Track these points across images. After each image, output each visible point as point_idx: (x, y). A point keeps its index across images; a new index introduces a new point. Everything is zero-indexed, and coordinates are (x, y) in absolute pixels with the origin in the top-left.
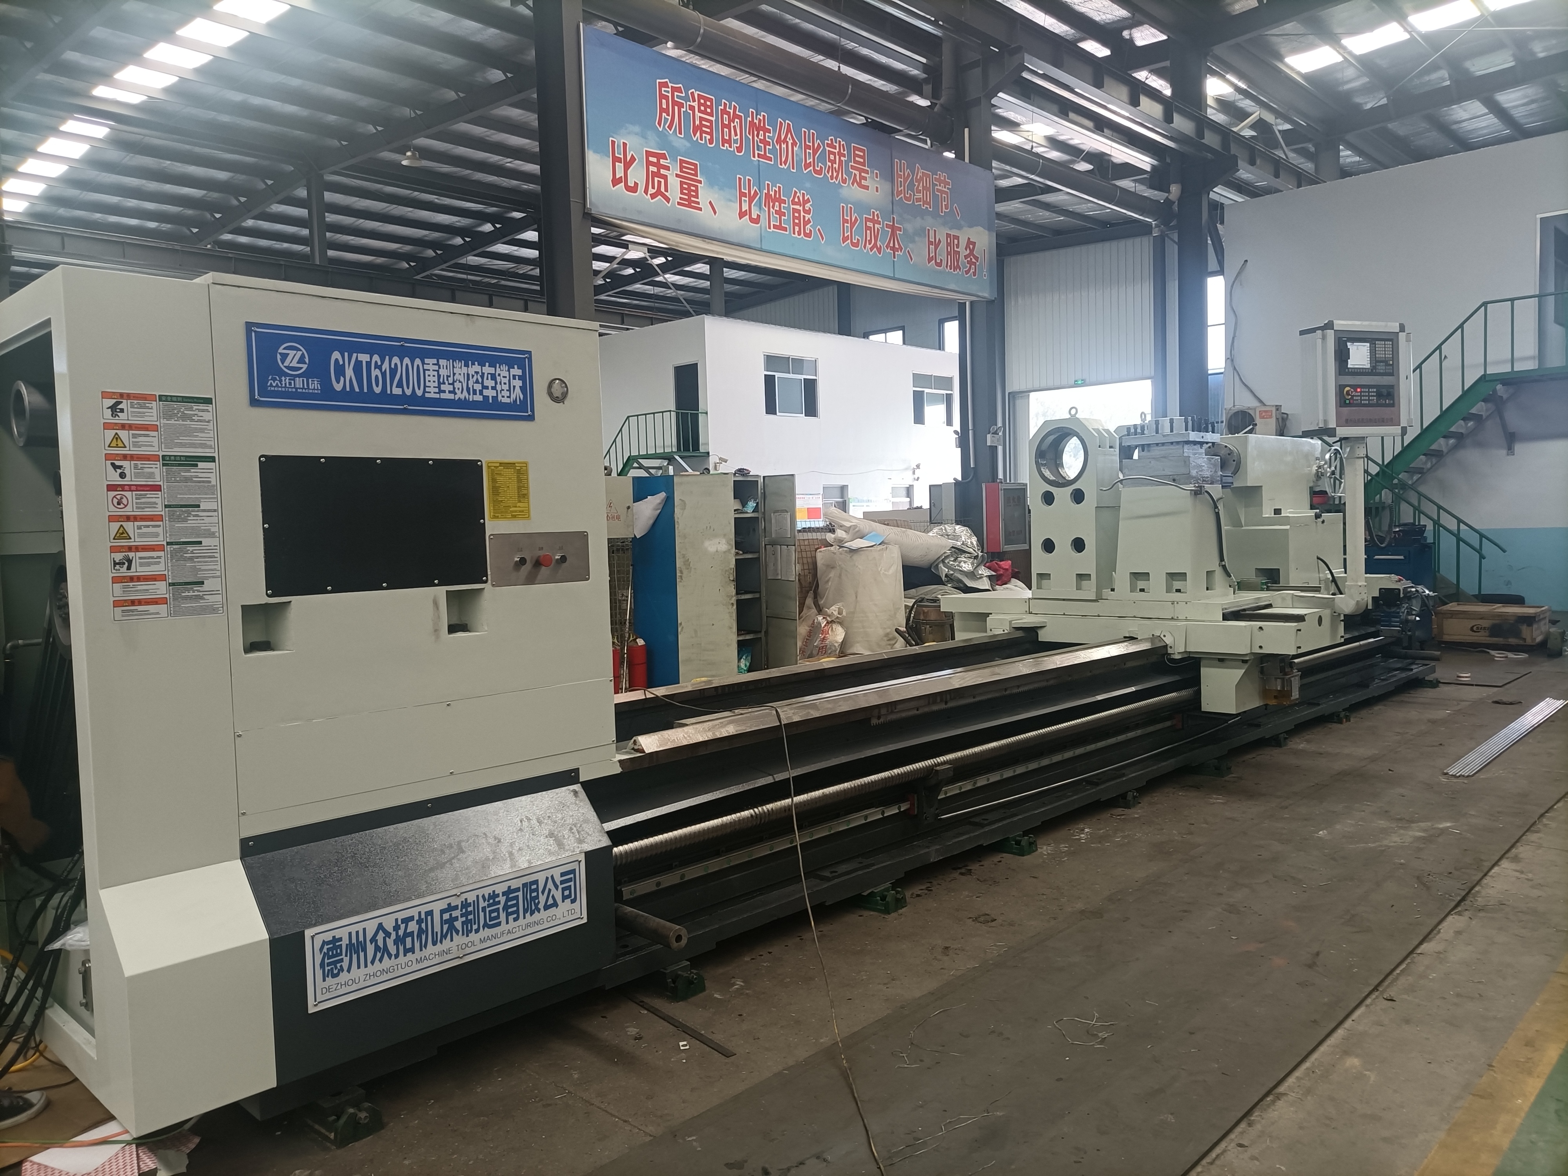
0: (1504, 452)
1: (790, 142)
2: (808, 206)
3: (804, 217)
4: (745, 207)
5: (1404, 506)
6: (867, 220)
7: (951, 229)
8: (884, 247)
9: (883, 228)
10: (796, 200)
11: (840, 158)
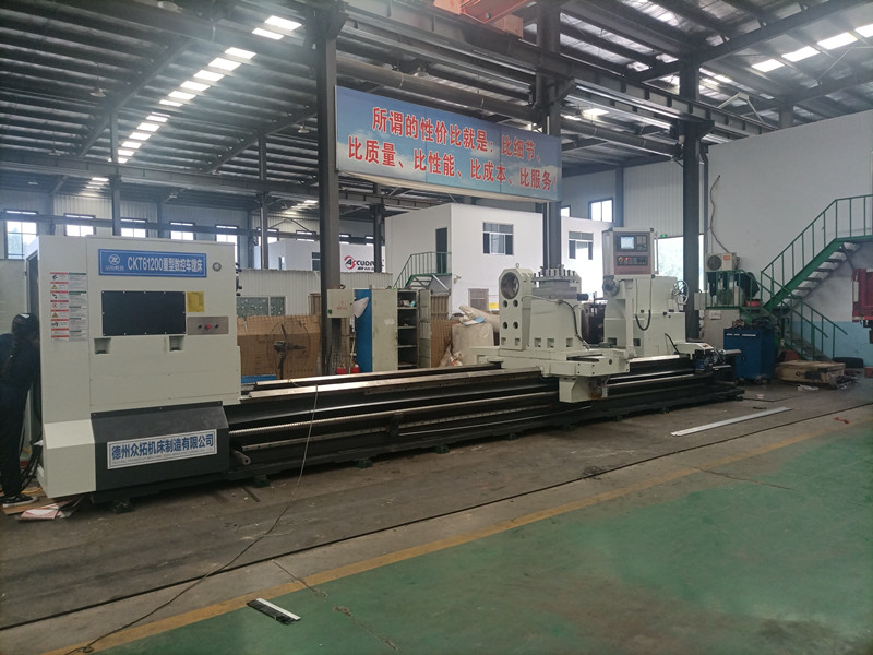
1: (443, 131)
2: (452, 161)
3: (450, 166)
4: (418, 163)
6: (486, 166)
7: (534, 167)
8: (495, 178)
9: (495, 169)
10: (446, 158)
11: (471, 137)
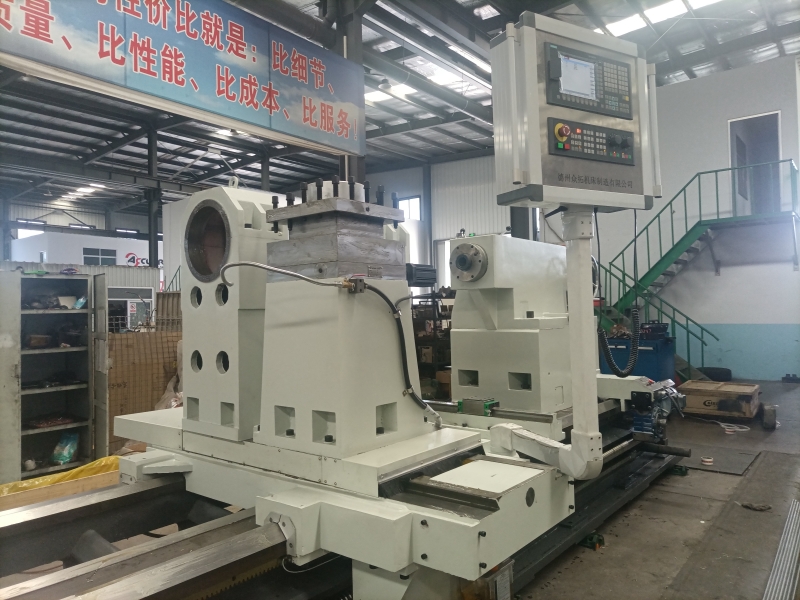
0: (713, 273)
1: (162, 6)
2: (180, 60)
3: (176, 68)
4: (107, 49)
5: (651, 308)
6: (243, 81)
7: (325, 100)
8: (260, 104)
9: (259, 90)
10: (168, 53)
11: (216, 29)
